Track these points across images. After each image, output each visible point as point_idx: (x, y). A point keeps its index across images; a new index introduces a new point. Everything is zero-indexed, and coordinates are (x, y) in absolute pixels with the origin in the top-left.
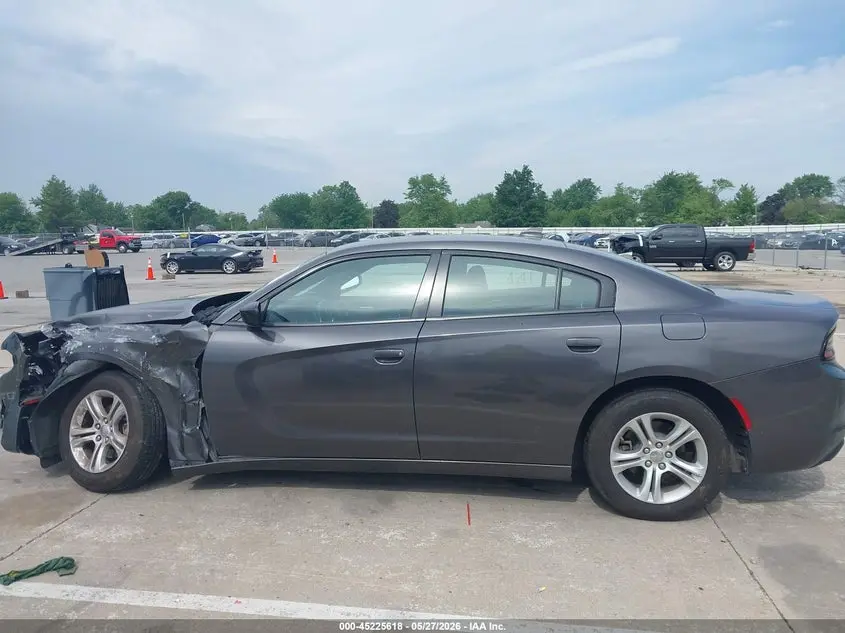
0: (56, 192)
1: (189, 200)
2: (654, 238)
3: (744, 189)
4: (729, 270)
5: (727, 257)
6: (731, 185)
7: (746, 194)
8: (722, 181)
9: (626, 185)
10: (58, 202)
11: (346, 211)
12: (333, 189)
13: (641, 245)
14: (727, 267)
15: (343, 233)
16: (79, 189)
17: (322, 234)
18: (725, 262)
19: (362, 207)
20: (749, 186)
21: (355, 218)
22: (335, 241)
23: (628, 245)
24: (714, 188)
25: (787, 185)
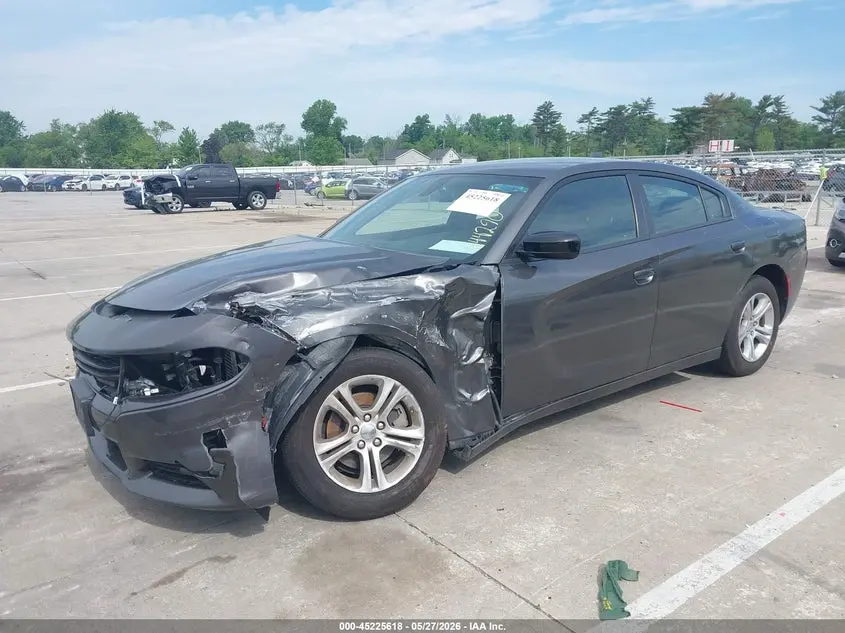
2: (191, 179)
3: (186, 132)
4: (262, 208)
5: (259, 196)
6: (172, 128)
7: (188, 137)
8: (162, 124)
9: (63, 122)
13: (179, 185)
14: (260, 205)
18: (258, 201)
20: (190, 130)
23: (167, 185)
24: (156, 131)
25: (216, 130)
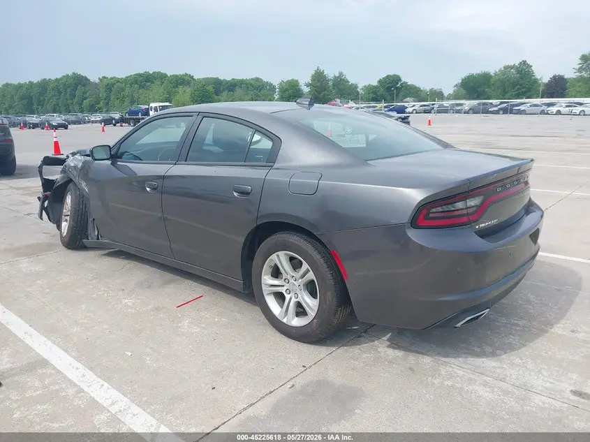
0: (319, 77)
1: (400, 80)
10: (319, 84)
11: (521, 85)
12: (512, 67)
15: (502, 103)
16: (333, 75)
17: (484, 104)
19: (536, 81)
21: (529, 90)
22: (492, 109)
